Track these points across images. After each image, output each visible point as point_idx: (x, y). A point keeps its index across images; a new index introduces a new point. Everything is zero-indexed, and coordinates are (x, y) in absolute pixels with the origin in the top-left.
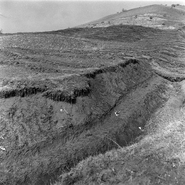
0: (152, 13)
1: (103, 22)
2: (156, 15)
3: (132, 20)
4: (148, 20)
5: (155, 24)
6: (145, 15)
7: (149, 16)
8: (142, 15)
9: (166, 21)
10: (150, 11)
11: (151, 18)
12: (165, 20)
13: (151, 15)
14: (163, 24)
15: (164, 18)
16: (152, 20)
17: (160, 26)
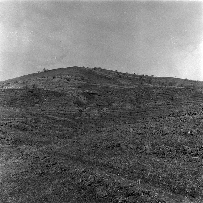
0: (70, 75)
1: (17, 82)
2: (74, 77)
3: (48, 81)
4: (65, 82)
5: (71, 87)
6: (64, 76)
7: (66, 78)
8: (60, 77)
9: (82, 84)
10: (69, 73)
11: (68, 80)
12: (82, 82)
13: (69, 77)
14: (79, 87)
15: (81, 81)
16: (69, 82)
17: (75, 88)
